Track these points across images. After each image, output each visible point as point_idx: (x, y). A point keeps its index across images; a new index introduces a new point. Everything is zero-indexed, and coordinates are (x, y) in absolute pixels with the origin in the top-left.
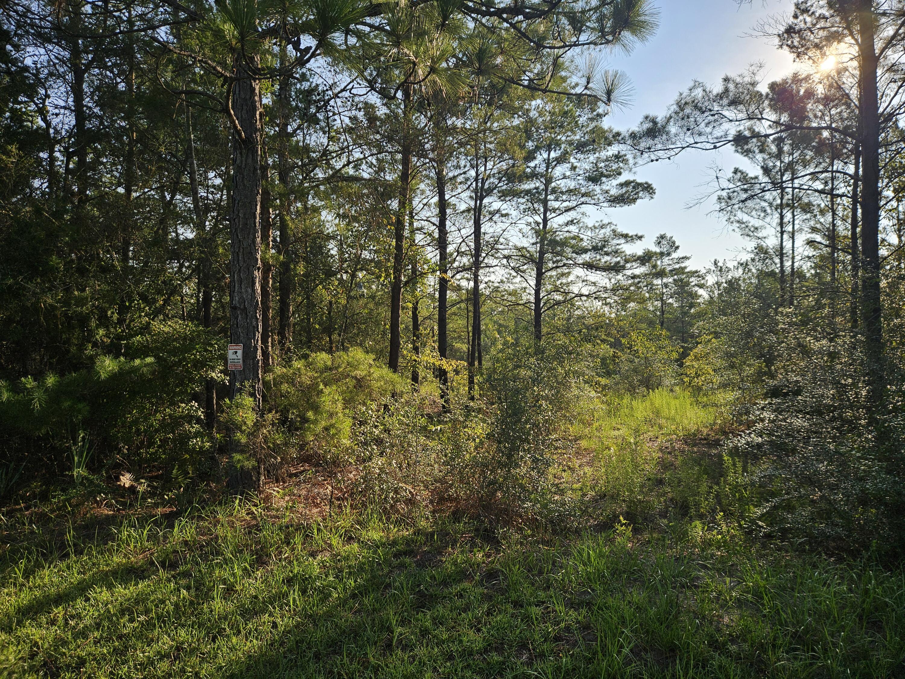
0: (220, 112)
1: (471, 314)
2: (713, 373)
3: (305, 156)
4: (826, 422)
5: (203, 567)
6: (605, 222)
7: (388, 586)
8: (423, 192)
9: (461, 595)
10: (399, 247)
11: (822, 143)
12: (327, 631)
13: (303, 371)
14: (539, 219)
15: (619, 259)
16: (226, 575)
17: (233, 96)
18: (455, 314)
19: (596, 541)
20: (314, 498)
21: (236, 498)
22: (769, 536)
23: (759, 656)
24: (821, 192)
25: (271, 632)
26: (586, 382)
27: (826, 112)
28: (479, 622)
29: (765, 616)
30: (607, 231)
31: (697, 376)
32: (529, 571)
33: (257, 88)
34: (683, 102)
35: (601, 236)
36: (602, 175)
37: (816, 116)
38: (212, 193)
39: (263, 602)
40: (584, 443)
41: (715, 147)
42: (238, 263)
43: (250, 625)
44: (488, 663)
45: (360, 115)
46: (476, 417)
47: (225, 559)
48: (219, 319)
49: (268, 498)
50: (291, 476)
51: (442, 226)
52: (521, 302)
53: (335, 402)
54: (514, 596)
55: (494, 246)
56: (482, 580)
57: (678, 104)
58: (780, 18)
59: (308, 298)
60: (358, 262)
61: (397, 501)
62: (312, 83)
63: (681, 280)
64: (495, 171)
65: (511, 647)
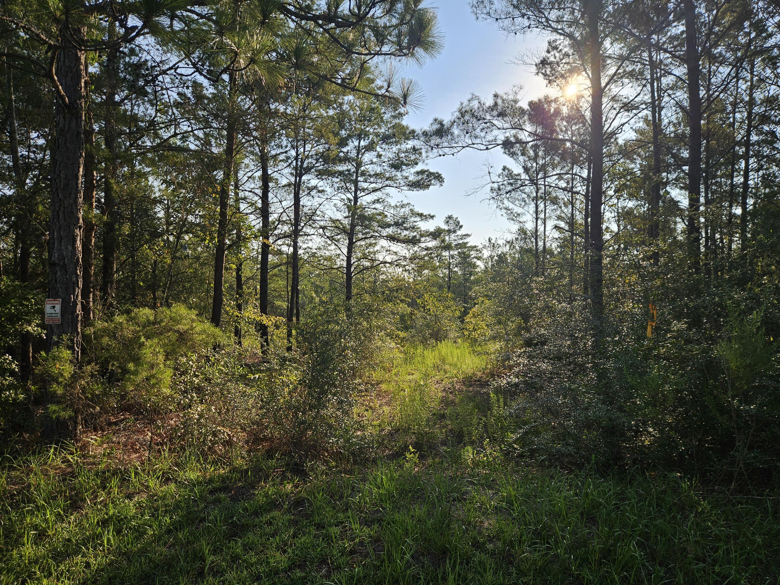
0: (43, 77)
1: (291, 276)
2: (486, 328)
3: (133, 125)
4: (564, 365)
5: (14, 516)
6: (405, 202)
7: (203, 520)
8: (247, 166)
9: (271, 522)
10: (223, 214)
11: (565, 151)
12: (141, 565)
13: (125, 326)
14: (351, 196)
15: (415, 233)
16: (37, 521)
17: (58, 63)
18: (276, 275)
19: (389, 468)
20: (133, 444)
21: (51, 447)
22: (521, 456)
23: (509, 550)
24: (564, 189)
25: (84, 572)
26: (387, 335)
27: (569, 128)
28: (286, 545)
29: (514, 519)
30: (406, 210)
31: (475, 330)
32: (331, 497)
33: (83, 58)
34: (463, 110)
35: (402, 214)
36: (402, 163)
37: (561, 130)
38: (34, 152)
39: (77, 545)
40: (384, 387)
41: (487, 149)
42: (58, 220)
43: (62, 567)
44: (292, 580)
45: (188, 92)
46: (291, 366)
47: (37, 506)
48: (38, 275)
49: (85, 447)
50: (110, 424)
51: (265, 198)
52: (335, 267)
53: (156, 354)
54: (317, 519)
55: (311, 217)
56: (290, 508)
57: (460, 111)
58: (535, 52)
59: (133, 257)
60: (184, 225)
61: (215, 443)
62: (141, 58)
63: (464, 253)
64: (313, 153)
65: (312, 563)
